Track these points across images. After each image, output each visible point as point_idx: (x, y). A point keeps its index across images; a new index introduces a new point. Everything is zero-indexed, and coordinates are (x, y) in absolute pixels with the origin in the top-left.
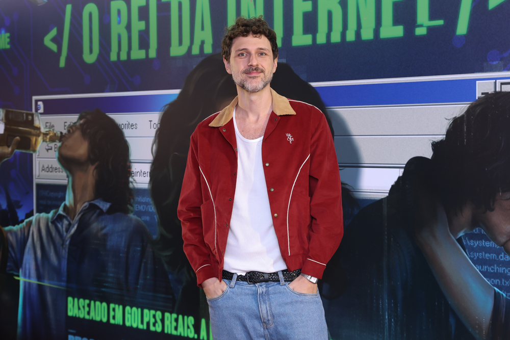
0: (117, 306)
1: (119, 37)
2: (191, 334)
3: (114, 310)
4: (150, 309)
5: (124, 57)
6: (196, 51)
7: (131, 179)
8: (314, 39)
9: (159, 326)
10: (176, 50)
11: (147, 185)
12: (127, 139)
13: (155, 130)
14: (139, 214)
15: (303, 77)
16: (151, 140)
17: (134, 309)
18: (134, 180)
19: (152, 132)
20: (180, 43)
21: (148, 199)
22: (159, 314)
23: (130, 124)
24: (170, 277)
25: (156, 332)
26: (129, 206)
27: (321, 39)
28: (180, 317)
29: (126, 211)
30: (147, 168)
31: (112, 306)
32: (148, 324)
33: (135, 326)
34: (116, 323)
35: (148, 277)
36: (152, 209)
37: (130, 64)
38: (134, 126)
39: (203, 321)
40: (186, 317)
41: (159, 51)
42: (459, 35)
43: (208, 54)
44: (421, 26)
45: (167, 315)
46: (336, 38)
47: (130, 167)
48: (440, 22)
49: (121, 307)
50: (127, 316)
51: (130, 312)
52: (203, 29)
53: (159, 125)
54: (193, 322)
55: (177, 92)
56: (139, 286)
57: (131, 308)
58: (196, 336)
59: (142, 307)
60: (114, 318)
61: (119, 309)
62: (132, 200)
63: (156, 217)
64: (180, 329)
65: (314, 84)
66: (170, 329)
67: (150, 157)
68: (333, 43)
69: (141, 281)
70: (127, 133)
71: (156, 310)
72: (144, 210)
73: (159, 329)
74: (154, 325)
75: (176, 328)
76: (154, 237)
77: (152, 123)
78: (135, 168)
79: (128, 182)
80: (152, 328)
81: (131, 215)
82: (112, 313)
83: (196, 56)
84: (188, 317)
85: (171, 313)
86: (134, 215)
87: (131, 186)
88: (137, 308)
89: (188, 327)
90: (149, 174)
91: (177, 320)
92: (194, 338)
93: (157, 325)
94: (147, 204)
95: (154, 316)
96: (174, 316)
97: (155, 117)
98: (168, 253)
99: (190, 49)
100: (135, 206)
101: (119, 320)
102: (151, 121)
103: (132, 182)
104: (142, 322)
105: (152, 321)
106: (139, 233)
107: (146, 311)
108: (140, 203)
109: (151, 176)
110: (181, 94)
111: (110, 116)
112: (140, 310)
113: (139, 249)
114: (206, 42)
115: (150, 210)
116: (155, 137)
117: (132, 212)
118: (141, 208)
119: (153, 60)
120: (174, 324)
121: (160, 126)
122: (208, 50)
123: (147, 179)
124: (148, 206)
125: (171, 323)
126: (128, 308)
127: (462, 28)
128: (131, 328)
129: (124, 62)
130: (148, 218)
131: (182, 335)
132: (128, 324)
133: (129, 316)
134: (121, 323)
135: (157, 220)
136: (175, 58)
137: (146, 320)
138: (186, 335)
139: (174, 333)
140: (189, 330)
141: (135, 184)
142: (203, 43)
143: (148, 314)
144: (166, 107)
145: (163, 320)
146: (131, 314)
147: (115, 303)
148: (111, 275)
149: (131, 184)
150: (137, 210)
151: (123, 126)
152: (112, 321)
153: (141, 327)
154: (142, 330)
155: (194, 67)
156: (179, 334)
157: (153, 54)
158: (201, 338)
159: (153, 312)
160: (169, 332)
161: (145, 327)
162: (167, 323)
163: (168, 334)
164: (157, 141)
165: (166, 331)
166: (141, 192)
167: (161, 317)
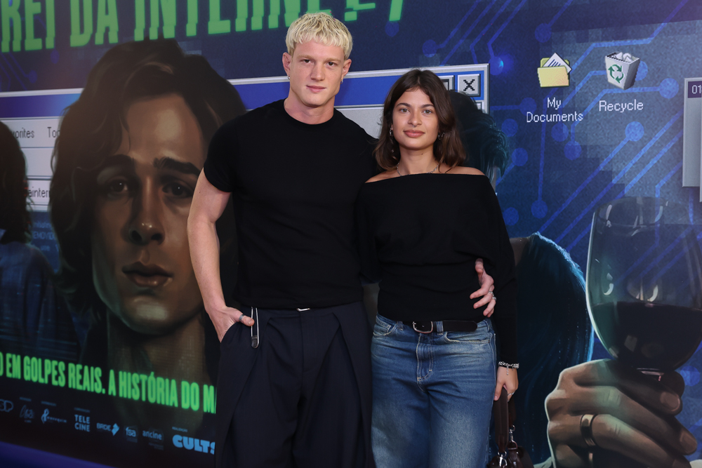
0: (14, 356)
1: (11, 22)
2: (99, 389)
3: (11, 361)
4: (51, 359)
5: (17, 48)
6: (99, 40)
7: (28, 200)
8: (233, 26)
9: (62, 380)
10: (78, 39)
11: (47, 207)
12: (23, 150)
13: (55, 139)
14: (38, 243)
15: (221, 72)
16: (50, 151)
17: (34, 359)
18: (32, 202)
19: (52, 142)
20: (82, 30)
21: (48, 225)
22: (62, 365)
23: (26, 131)
24: (74, 319)
25: (58, 387)
26: (26, 234)
27: (241, 26)
28: (86, 368)
29: (23, 240)
30: (46, 186)
31: (9, 356)
32: (50, 377)
33: (35, 380)
34: (14, 377)
35: (49, 320)
36: (53, 236)
37: (24, 56)
38: (31, 135)
39: (112, 373)
40: (92, 368)
41: (57, 40)
42: (392, 22)
43: (113, 44)
44: (351, 10)
45: (71, 366)
46: (257, 25)
47: (26, 185)
48: (372, 6)
49: (19, 357)
50: (26, 367)
51: (29, 363)
52: (107, 12)
53: (59, 133)
54: (100, 375)
55: (79, 91)
56: (38, 332)
57: (31, 358)
58: (104, 391)
59: (42, 356)
60: (11, 370)
61: (17, 360)
62: (30, 226)
63: (57, 247)
64: (86, 383)
65: (233, 82)
66: (74, 383)
67: (49, 173)
68: (254, 31)
69: (41, 326)
70: (23, 142)
71: (59, 360)
72: (43, 238)
73: (62, 384)
74: (57, 378)
75: (81, 382)
76: (56, 271)
77: (51, 130)
78: (33, 186)
79: (24, 204)
80: (55, 383)
81: (29, 245)
82: (8, 365)
83: (100, 47)
84: (95, 368)
85: (76, 363)
86: (32, 244)
87: (28, 208)
88: (38, 358)
89: (95, 381)
90: (48, 193)
91: (82, 372)
92: (101, 393)
93: (60, 378)
94: (46, 230)
95: (57, 368)
96: (79, 367)
97: (54, 123)
98: (72, 291)
99: (93, 37)
100: (34, 233)
101: (16, 374)
102: (49, 128)
103: (29, 204)
104: (43, 376)
105: (55, 373)
106: (38, 267)
107: (47, 362)
108: (40, 230)
109: (51, 196)
110: (83, 94)
111: (3, 121)
112: (40, 360)
113: (38, 286)
114: (111, 29)
115: (51, 239)
116: (55, 147)
117: (30, 241)
118: (40, 235)
119: (50, 50)
120: (79, 377)
121: (61, 133)
122: (114, 38)
123: (46, 200)
124: (49, 233)
125: (76, 375)
126: (27, 359)
127: (395, 14)
128: (31, 382)
129: (17, 54)
130: (48, 248)
131: (89, 390)
132: (27, 378)
133: (29, 367)
134: (19, 377)
135: (58, 250)
136: (77, 49)
137: (47, 372)
138: (92, 390)
139: (79, 387)
140: (96, 384)
141: (32, 206)
142: (107, 30)
143: (50, 365)
144: (67, 110)
145: (66, 372)
146: (30, 365)
147: (12, 353)
148: (7, 318)
149: (28, 206)
150: (35, 238)
151: (17, 134)
152: (9, 375)
153: (41, 381)
154: (43, 385)
155: (98, 60)
156: (84, 389)
157: (50, 44)
158: (110, 393)
159: (55, 363)
160: (74, 387)
161: (46, 381)
162: (71, 375)
163: (72, 389)
164: (57, 153)
165: (70, 386)
166: (39, 215)
167: (64, 369)
